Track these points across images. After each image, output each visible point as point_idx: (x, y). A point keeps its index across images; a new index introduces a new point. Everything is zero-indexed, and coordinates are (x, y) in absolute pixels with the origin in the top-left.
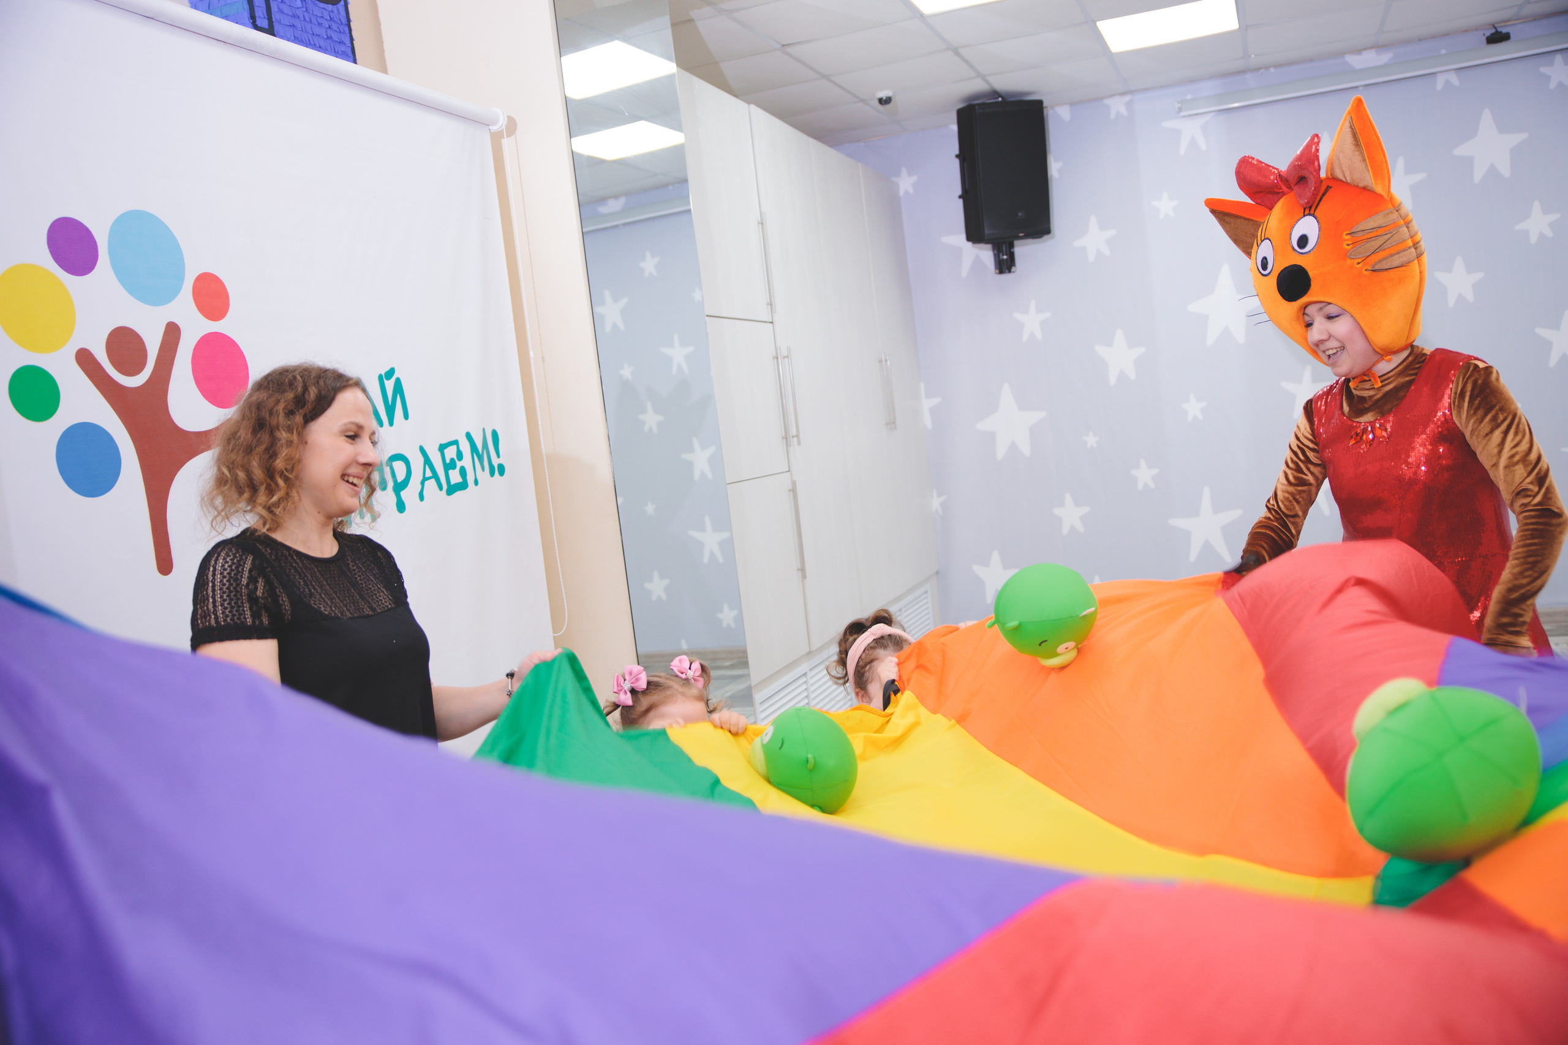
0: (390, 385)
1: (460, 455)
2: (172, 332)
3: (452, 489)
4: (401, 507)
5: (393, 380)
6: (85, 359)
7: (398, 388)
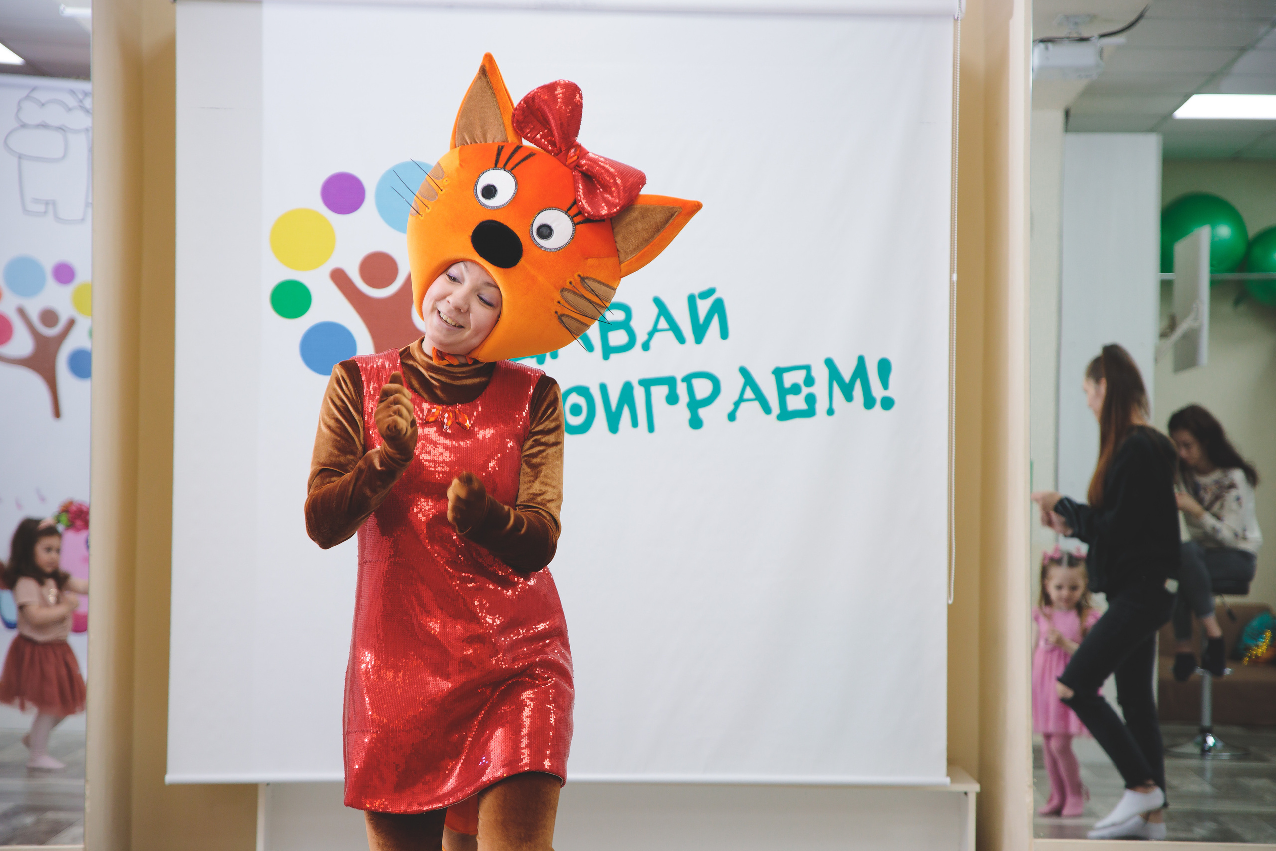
0: (703, 306)
1: (810, 381)
3: (785, 415)
4: (696, 423)
5: (709, 301)
6: (339, 277)
7: (718, 308)
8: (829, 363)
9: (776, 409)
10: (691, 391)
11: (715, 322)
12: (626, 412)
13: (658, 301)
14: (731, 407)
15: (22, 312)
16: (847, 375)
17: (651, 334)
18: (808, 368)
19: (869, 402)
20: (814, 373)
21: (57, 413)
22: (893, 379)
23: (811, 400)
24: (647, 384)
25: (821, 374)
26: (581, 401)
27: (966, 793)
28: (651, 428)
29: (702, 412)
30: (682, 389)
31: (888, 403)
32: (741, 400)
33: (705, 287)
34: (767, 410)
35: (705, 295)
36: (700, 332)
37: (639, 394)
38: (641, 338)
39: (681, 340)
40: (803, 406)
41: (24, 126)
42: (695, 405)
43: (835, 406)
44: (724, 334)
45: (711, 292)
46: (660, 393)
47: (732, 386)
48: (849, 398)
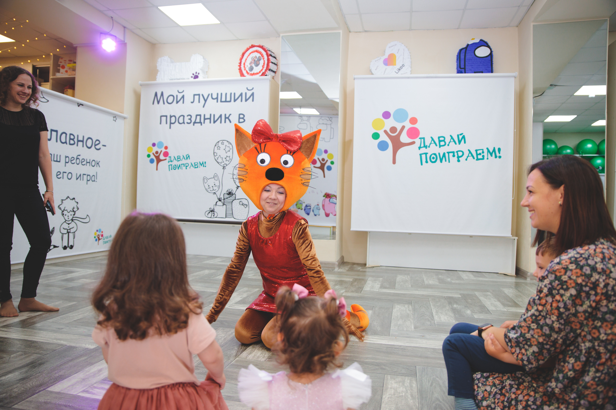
0: (461, 137)
1: (483, 152)
2: (403, 127)
3: (478, 159)
4: (459, 161)
6: (385, 132)
7: (464, 137)
8: (487, 149)
9: (476, 158)
10: (458, 154)
11: (463, 140)
12: (444, 158)
13: (451, 136)
14: (466, 158)
15: (318, 159)
16: (491, 151)
17: (449, 143)
18: (483, 150)
19: (496, 157)
20: (484, 151)
21: (324, 177)
22: (501, 152)
23: (483, 156)
24: (448, 153)
25: (486, 151)
26: (435, 156)
27: (514, 239)
28: (449, 162)
29: (460, 159)
30: (456, 154)
31: (500, 157)
32: (468, 156)
33: (461, 133)
34: (474, 158)
35: (461, 135)
36: (460, 142)
37: (447, 155)
38: (447, 143)
39: (456, 144)
40: (482, 157)
41: (320, 124)
42: (458, 157)
43: (489, 157)
44: (465, 142)
45: (462, 134)
46: (451, 155)
47: (466, 153)
48: (491, 156)
